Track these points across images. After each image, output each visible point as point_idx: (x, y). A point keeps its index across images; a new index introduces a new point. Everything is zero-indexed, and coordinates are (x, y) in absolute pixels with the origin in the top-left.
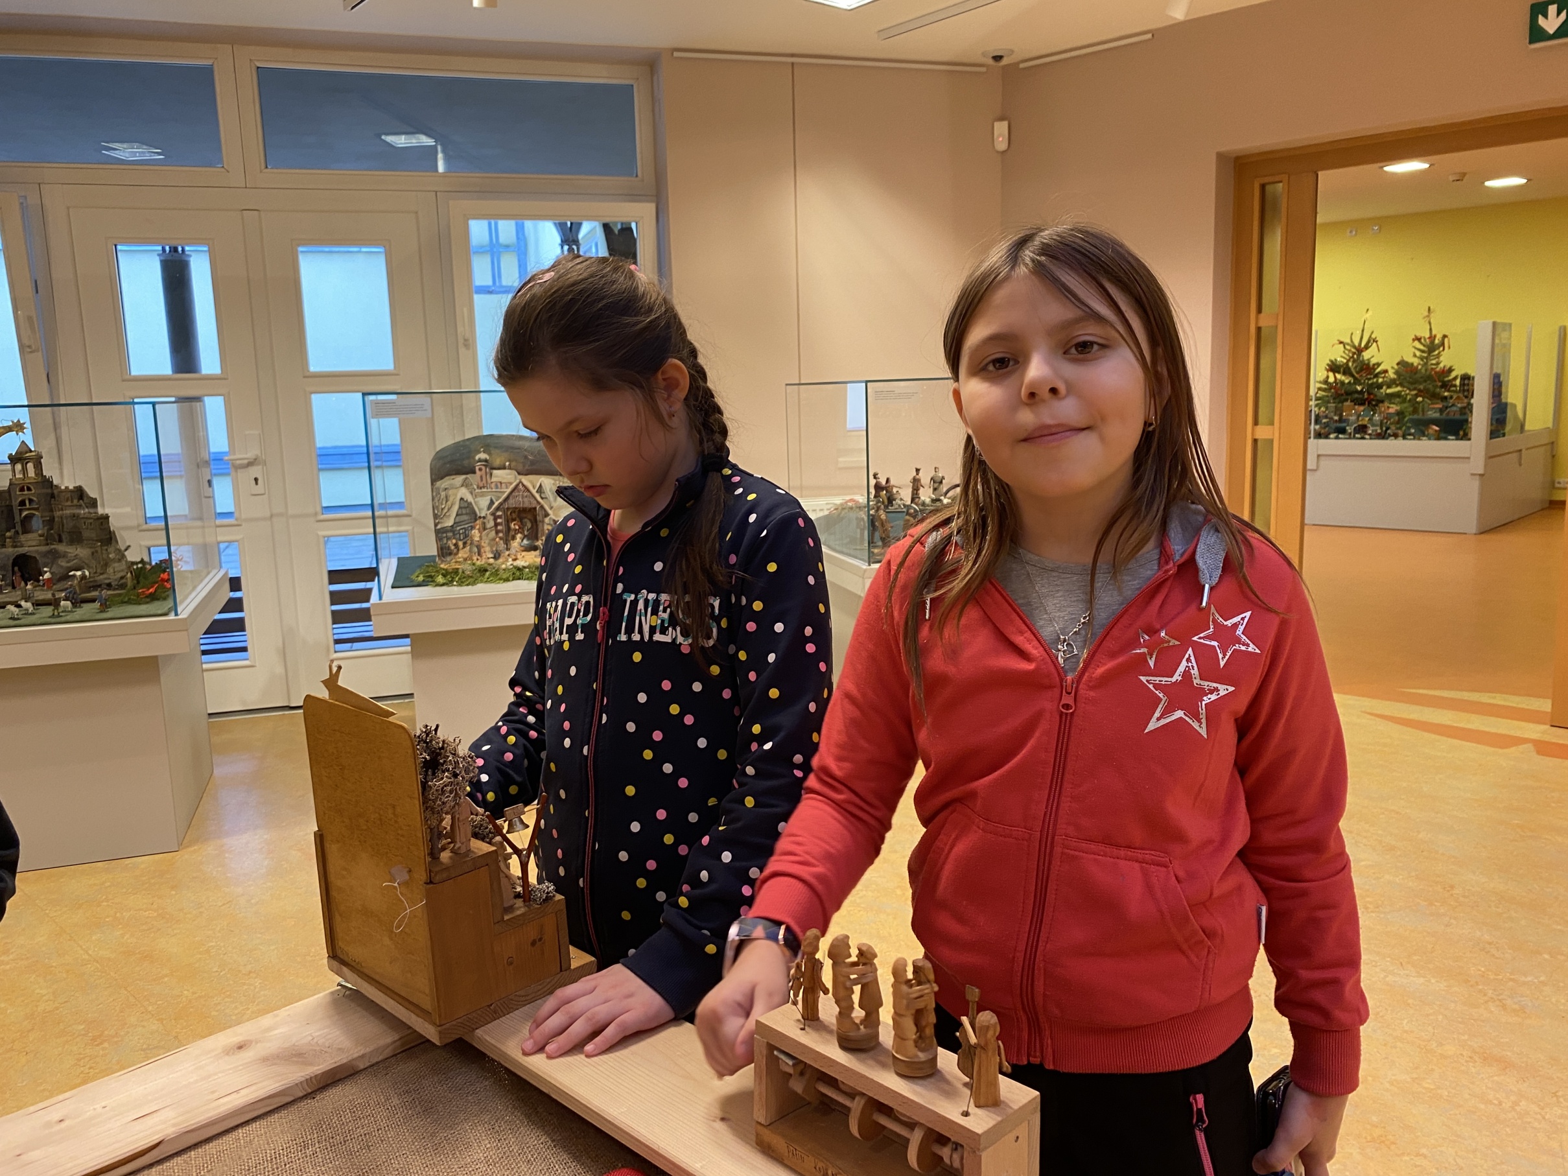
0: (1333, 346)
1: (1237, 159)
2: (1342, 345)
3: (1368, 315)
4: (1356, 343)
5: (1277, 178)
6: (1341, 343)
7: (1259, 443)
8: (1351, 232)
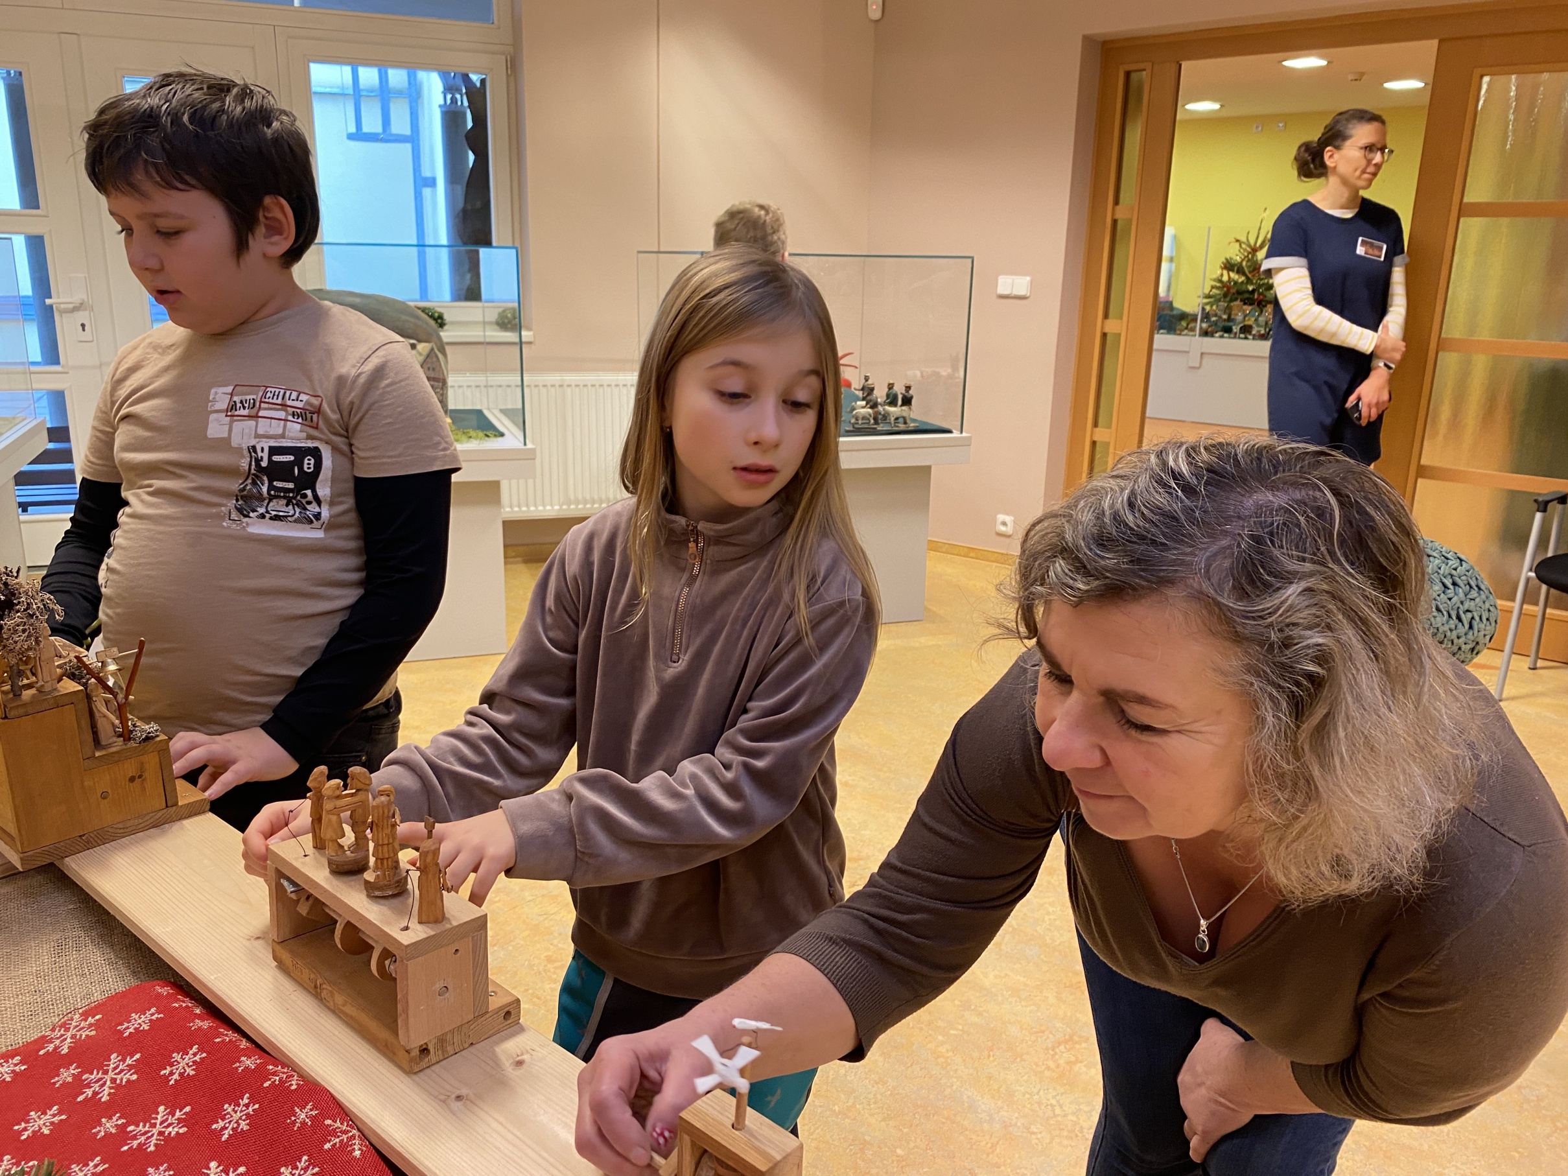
0: (1230, 243)
1: (1105, 43)
2: (1238, 244)
3: (1265, 215)
4: (1252, 242)
5: (1141, 66)
6: (1237, 241)
7: (1109, 338)
8: (1257, 127)
